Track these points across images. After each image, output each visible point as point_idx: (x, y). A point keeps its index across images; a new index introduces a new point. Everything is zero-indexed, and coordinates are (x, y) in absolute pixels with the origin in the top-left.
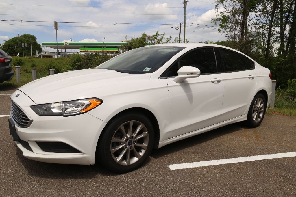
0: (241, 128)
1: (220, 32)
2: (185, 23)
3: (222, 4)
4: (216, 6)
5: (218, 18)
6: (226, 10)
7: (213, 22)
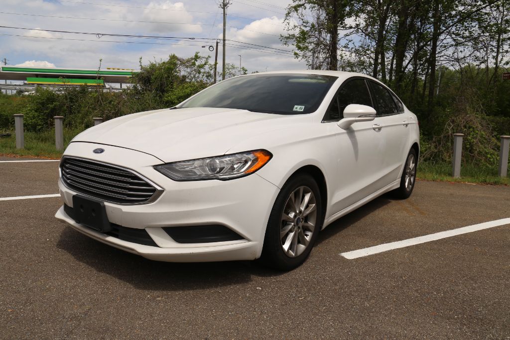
0: (390, 200)
1: (297, 57)
2: (224, 40)
3: (296, 12)
4: (286, 14)
5: (291, 34)
6: (304, 22)
7: (283, 40)
